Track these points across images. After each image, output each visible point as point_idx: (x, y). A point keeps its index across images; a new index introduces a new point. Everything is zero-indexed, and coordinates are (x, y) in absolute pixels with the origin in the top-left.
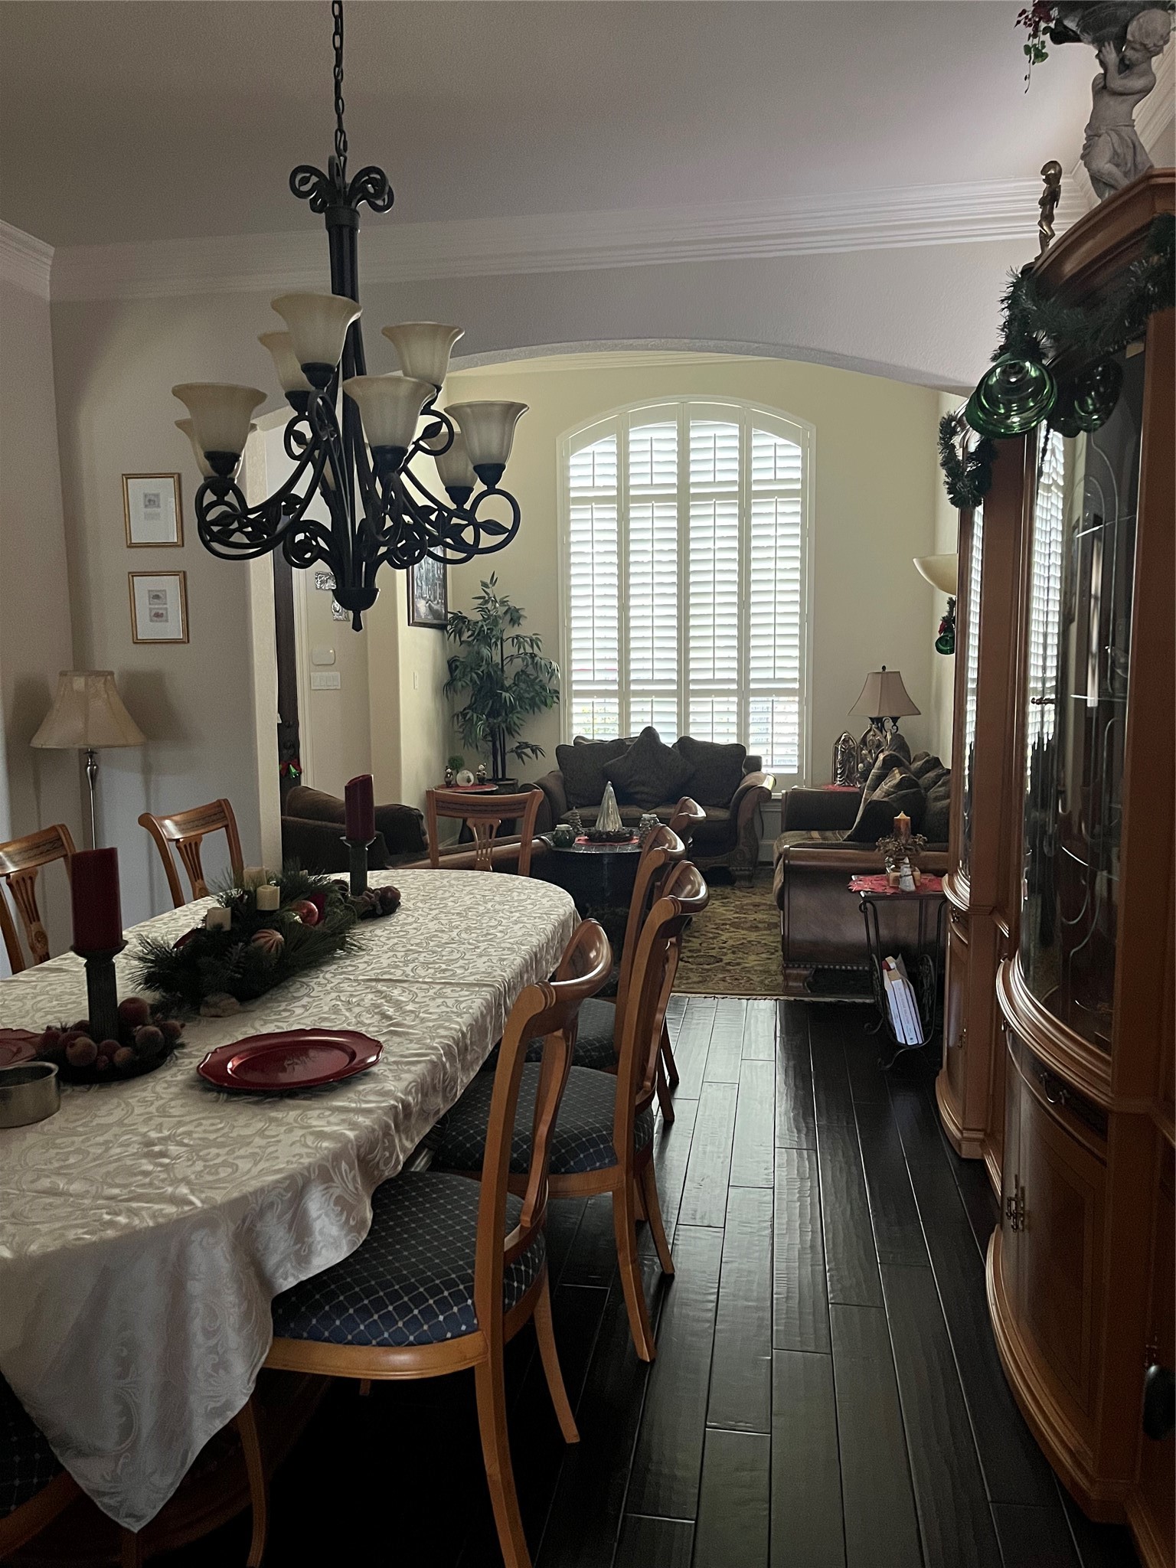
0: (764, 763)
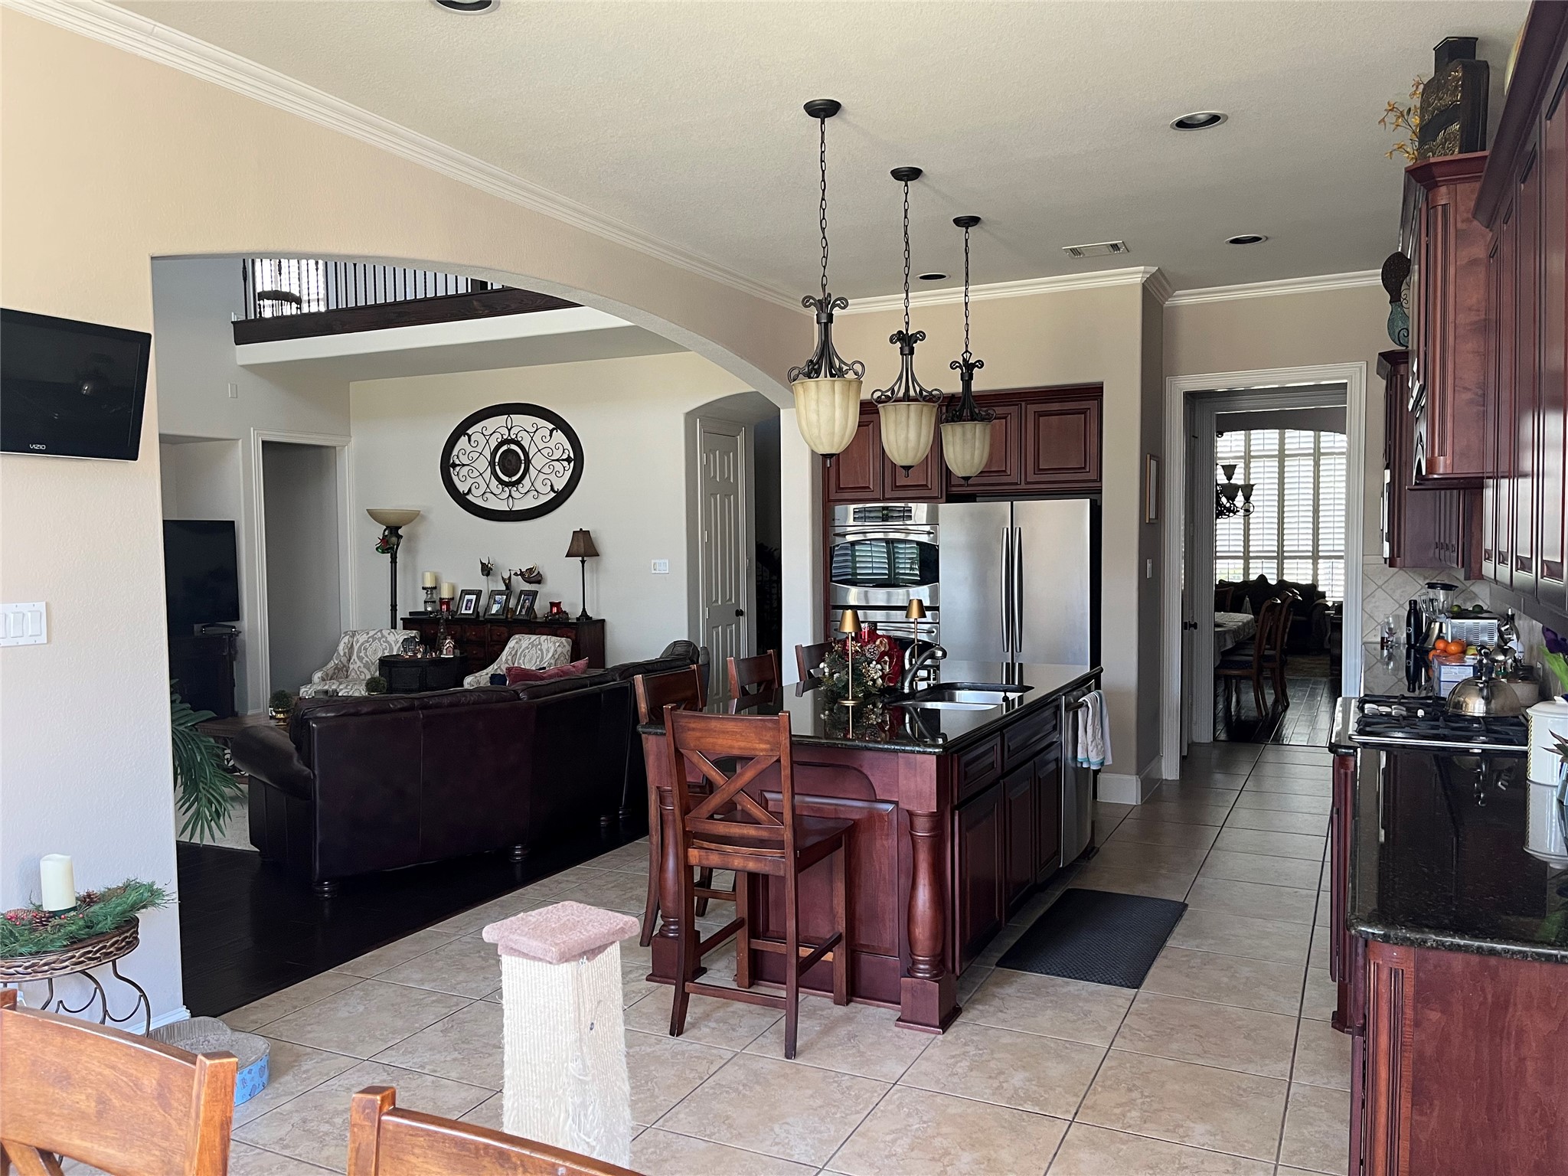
0: (1327, 595)
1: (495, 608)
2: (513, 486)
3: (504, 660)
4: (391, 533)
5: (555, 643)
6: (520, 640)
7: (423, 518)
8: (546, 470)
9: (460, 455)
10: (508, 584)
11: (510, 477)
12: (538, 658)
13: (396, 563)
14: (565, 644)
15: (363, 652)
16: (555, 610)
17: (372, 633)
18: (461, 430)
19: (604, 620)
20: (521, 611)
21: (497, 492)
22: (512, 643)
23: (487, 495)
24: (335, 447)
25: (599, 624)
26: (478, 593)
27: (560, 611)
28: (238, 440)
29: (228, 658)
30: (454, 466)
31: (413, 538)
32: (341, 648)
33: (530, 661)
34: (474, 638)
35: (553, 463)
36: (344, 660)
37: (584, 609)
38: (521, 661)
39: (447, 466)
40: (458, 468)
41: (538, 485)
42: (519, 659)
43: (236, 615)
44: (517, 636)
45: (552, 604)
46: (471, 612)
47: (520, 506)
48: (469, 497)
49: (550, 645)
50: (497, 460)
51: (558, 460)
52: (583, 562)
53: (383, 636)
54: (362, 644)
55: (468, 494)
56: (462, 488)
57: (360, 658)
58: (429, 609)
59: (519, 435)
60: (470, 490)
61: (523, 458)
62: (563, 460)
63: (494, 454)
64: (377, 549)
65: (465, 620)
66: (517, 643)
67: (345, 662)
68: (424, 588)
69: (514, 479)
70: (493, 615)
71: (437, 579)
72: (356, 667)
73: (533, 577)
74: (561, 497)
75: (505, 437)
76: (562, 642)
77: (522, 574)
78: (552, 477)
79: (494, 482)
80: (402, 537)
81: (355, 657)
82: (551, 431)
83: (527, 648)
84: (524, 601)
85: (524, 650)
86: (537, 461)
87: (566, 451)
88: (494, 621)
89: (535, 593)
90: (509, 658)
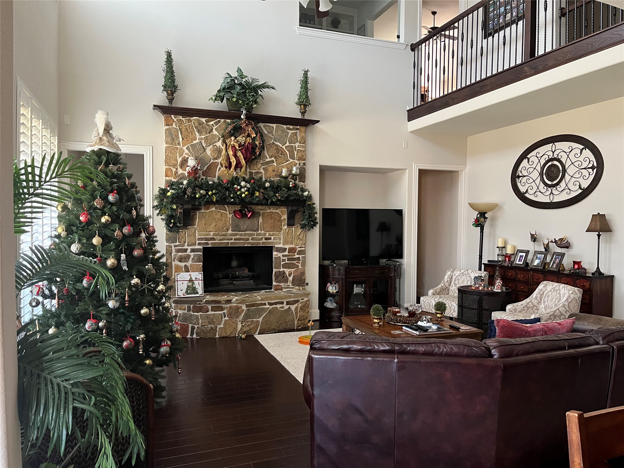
1: (536, 262)
2: (554, 187)
3: (534, 296)
4: (481, 216)
5: (569, 291)
6: (547, 285)
7: (501, 207)
8: (577, 175)
9: (523, 171)
10: (547, 248)
11: (552, 181)
12: (557, 299)
13: (483, 232)
14: (577, 292)
15: (457, 281)
16: (576, 267)
17: (462, 271)
18: (524, 156)
19: (613, 276)
20: (553, 265)
21: (543, 191)
22: (541, 287)
23: (537, 193)
24: (458, 171)
25: (609, 279)
26: (527, 252)
27: (580, 267)
28: (406, 169)
29: (393, 277)
30: (519, 177)
31: (494, 219)
32: (446, 278)
33: (552, 300)
34: (522, 279)
35: (582, 171)
36: (447, 284)
37: (598, 268)
38: (546, 299)
39: (515, 177)
40: (521, 178)
41: (571, 186)
42: (545, 298)
43: (401, 256)
44: (545, 282)
45: (575, 263)
46: (521, 263)
47: (557, 199)
48: (527, 195)
49: (566, 292)
50: (544, 172)
51: (585, 168)
52: (599, 236)
53: (468, 273)
54: (457, 277)
55: (525, 193)
56: (522, 189)
57: (455, 284)
58: (500, 259)
59: (559, 155)
60: (527, 191)
61: (561, 169)
62: (589, 168)
63: (543, 168)
64: (473, 225)
65: (517, 268)
66: (544, 286)
67: (447, 286)
68: (497, 247)
69: (555, 182)
70: (535, 266)
71: (506, 243)
72: (453, 289)
73: (564, 244)
74: (585, 193)
75: (550, 157)
76: (575, 291)
77: (556, 242)
78: (581, 180)
79: (542, 185)
80: (487, 218)
81: (453, 283)
82: (582, 150)
83: (551, 291)
84: (556, 259)
85: (548, 292)
86: (571, 170)
87: (591, 162)
88: (535, 270)
89: (563, 255)
90: (538, 296)
